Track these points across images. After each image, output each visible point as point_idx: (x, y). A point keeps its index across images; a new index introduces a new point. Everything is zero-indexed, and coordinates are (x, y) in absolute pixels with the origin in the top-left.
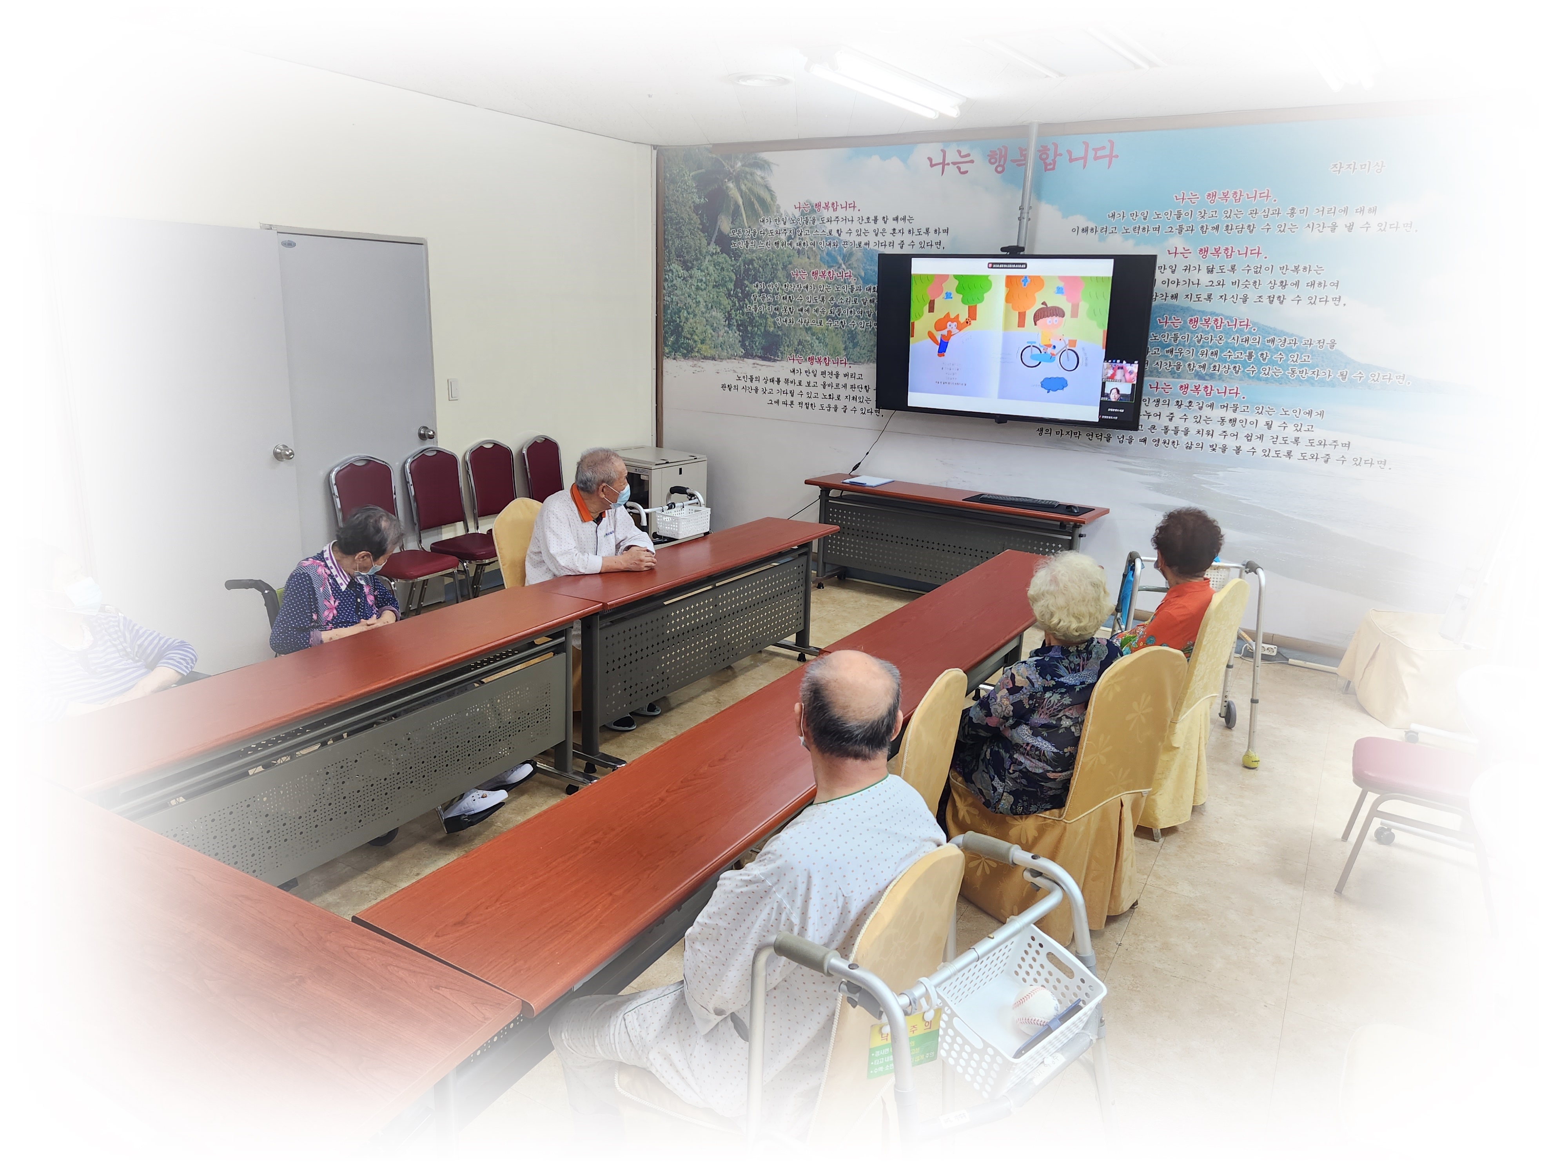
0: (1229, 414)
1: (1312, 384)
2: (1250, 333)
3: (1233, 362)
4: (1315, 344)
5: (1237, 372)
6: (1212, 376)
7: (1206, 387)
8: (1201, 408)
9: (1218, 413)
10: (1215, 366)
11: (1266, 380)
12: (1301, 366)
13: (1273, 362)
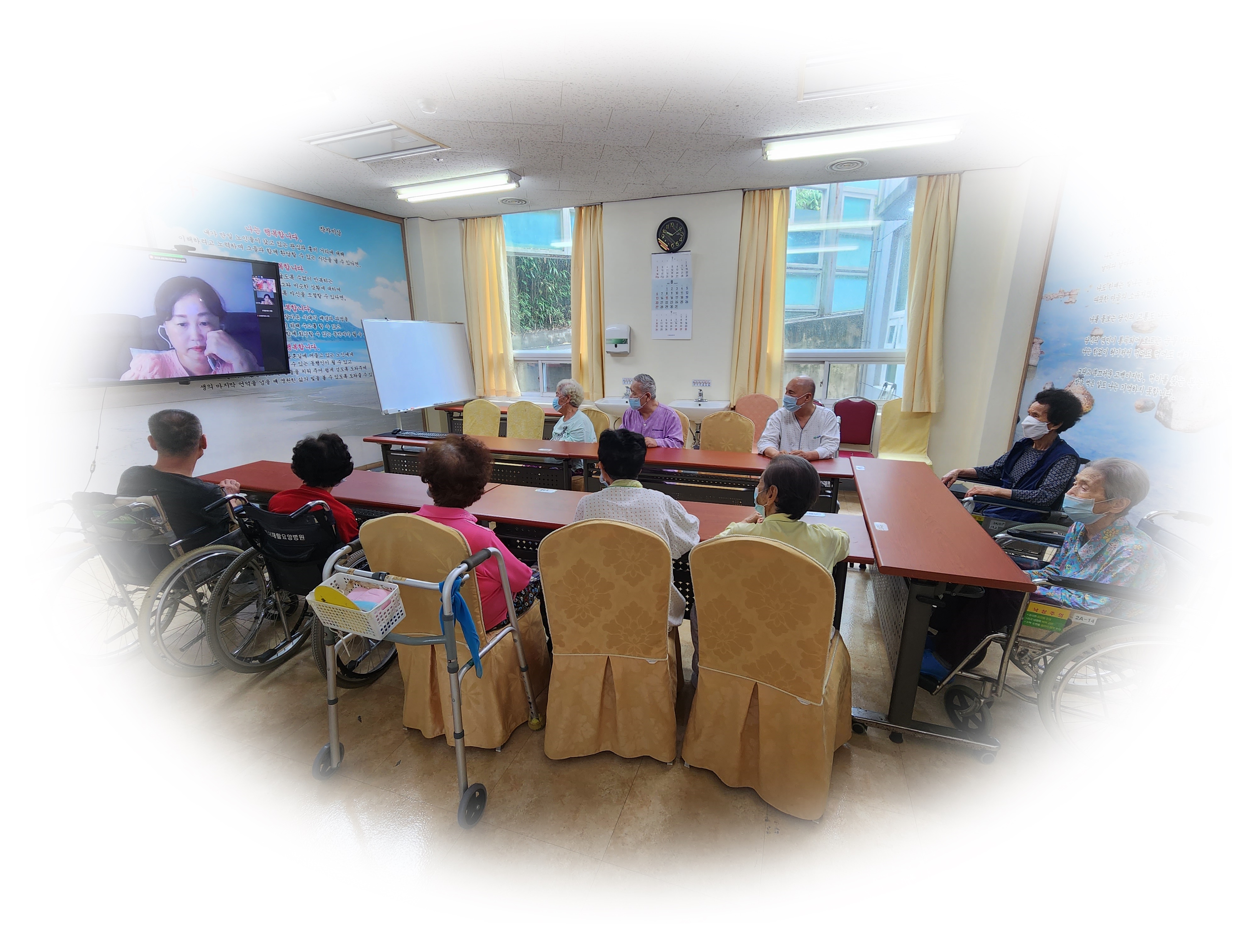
0: (315, 359)
1: (345, 340)
2: (311, 314)
3: (308, 330)
4: (340, 319)
5: (311, 335)
6: (300, 339)
7: (300, 345)
8: (300, 357)
9: (309, 359)
10: (300, 333)
11: (326, 339)
12: (338, 331)
13: (325, 330)
